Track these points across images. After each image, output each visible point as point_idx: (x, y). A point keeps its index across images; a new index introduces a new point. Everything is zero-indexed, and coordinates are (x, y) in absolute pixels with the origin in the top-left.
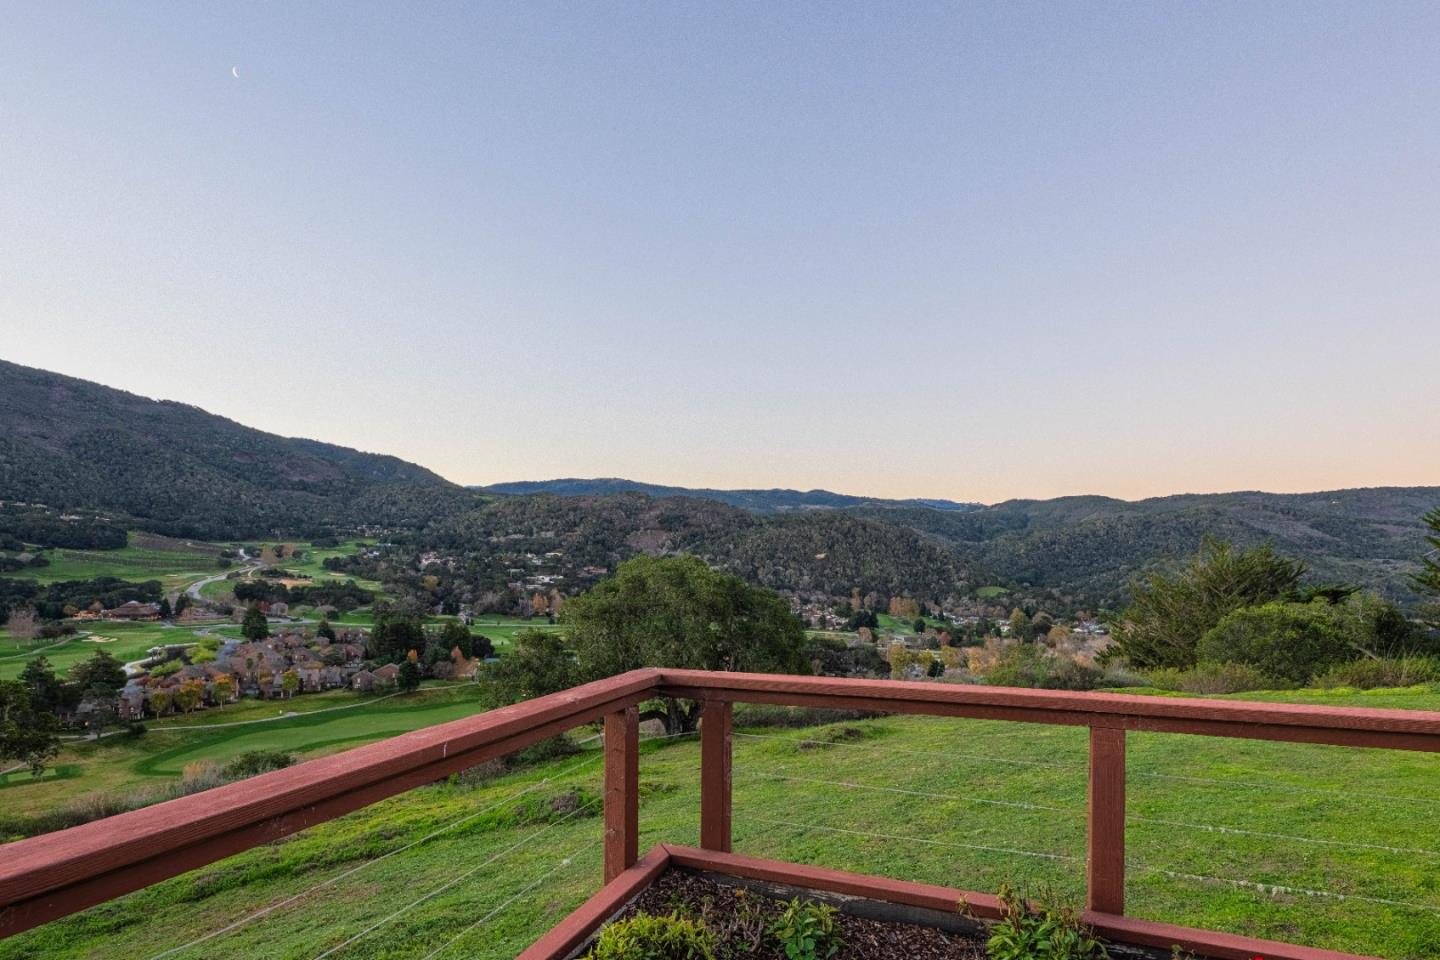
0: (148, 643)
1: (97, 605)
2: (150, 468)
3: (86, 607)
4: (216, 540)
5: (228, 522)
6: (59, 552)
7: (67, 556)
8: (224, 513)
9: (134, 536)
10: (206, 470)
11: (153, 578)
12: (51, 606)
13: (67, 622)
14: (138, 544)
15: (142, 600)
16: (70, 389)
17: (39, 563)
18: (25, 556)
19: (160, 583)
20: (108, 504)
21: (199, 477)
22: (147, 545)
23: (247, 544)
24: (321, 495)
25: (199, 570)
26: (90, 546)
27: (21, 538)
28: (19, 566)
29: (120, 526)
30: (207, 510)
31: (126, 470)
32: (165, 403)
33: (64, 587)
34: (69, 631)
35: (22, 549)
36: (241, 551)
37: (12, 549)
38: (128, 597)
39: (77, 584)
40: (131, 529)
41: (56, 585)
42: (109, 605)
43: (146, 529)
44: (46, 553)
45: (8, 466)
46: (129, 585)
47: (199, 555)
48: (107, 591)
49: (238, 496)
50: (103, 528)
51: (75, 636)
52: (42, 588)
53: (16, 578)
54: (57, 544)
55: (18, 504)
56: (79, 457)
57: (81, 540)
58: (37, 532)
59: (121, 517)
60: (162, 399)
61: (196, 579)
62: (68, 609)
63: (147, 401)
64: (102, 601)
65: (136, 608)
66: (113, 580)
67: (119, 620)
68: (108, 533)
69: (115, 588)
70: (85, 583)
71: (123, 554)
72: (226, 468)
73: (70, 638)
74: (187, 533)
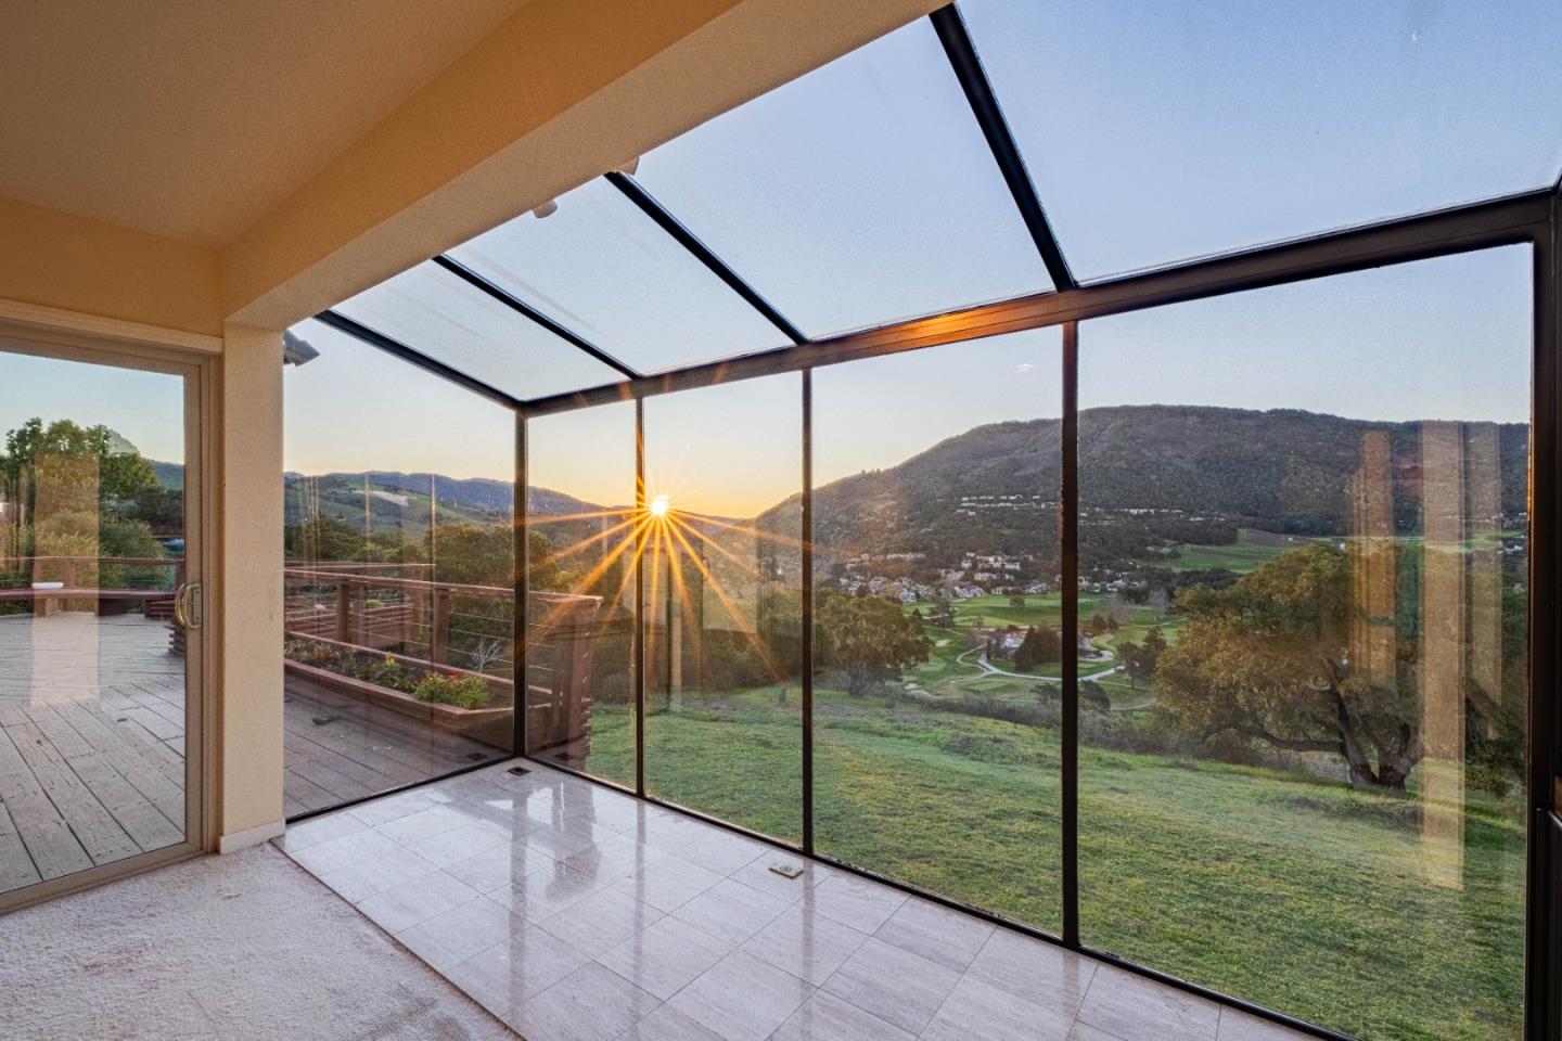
2: (1258, 473)
4: (1318, 535)
5: (1331, 518)
6: (1188, 546)
7: (1193, 550)
8: (1325, 508)
9: (1243, 533)
10: (1308, 469)
14: (1245, 540)
16: (1200, 416)
17: (1175, 556)
18: (1165, 550)
20: (1225, 507)
21: (1302, 475)
22: (1253, 541)
23: (1348, 539)
26: (1210, 543)
27: (1164, 537)
28: (1162, 557)
29: (1233, 525)
30: (1308, 507)
31: (1240, 476)
32: (1273, 412)
35: (1164, 545)
37: (1158, 545)
39: (1198, 573)
40: (1242, 526)
41: (1183, 573)
43: (1253, 526)
44: (1179, 547)
45: (1158, 483)
50: (1219, 526)
52: (1175, 575)
53: (1159, 567)
54: (1187, 541)
55: (1163, 511)
56: (1205, 470)
57: (1204, 537)
58: (1174, 531)
59: (1234, 517)
60: (1269, 409)
63: (1257, 414)
68: (1222, 531)
70: (1204, 571)
71: (1232, 549)
72: (1329, 465)
74: (1290, 529)
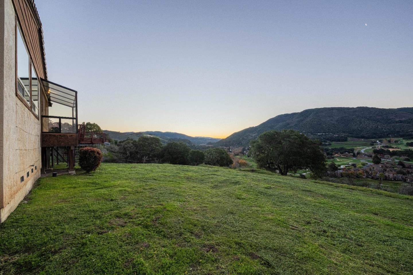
0: (349, 162)
1: (339, 153)
2: (354, 123)
3: (337, 153)
4: (370, 138)
5: (374, 134)
6: (334, 142)
7: (335, 143)
8: (373, 131)
9: (349, 139)
10: (368, 122)
11: (353, 148)
12: (331, 153)
13: (333, 156)
15: (349, 152)
16: (337, 110)
17: (330, 145)
18: (327, 143)
19: (354, 149)
20: (344, 132)
21: (366, 123)
22: (352, 140)
23: (379, 139)
24: (407, 123)
25: (365, 146)
26: (339, 141)
27: (327, 140)
28: (326, 145)
29: (346, 137)
30: (368, 131)
31: (348, 124)
32: (358, 108)
33: (333, 149)
34: (333, 158)
35: (327, 142)
36: (378, 141)
37: (325, 142)
38: (346, 152)
39: (336, 149)
40: (349, 137)
41: (332, 149)
42: (342, 153)
43: (352, 137)
44: (331, 142)
45: (325, 127)
46: (346, 149)
47: (365, 142)
48: (341, 150)
49: (378, 127)
50: (342, 137)
51: (334, 159)
52: (329, 149)
53: (325, 147)
54: (333, 141)
55: (327, 134)
56: (339, 123)
57: (338, 140)
58: (329, 138)
59: (346, 135)
60: (356, 107)
61: (364, 148)
62: (333, 154)
63: (353, 108)
64: (340, 152)
65: (347, 154)
66: (343, 148)
67: (343, 156)
68: (343, 138)
69: (344, 150)
70: (338, 148)
71: (345, 143)
72: (374, 120)
73: (333, 159)
74: (363, 137)
